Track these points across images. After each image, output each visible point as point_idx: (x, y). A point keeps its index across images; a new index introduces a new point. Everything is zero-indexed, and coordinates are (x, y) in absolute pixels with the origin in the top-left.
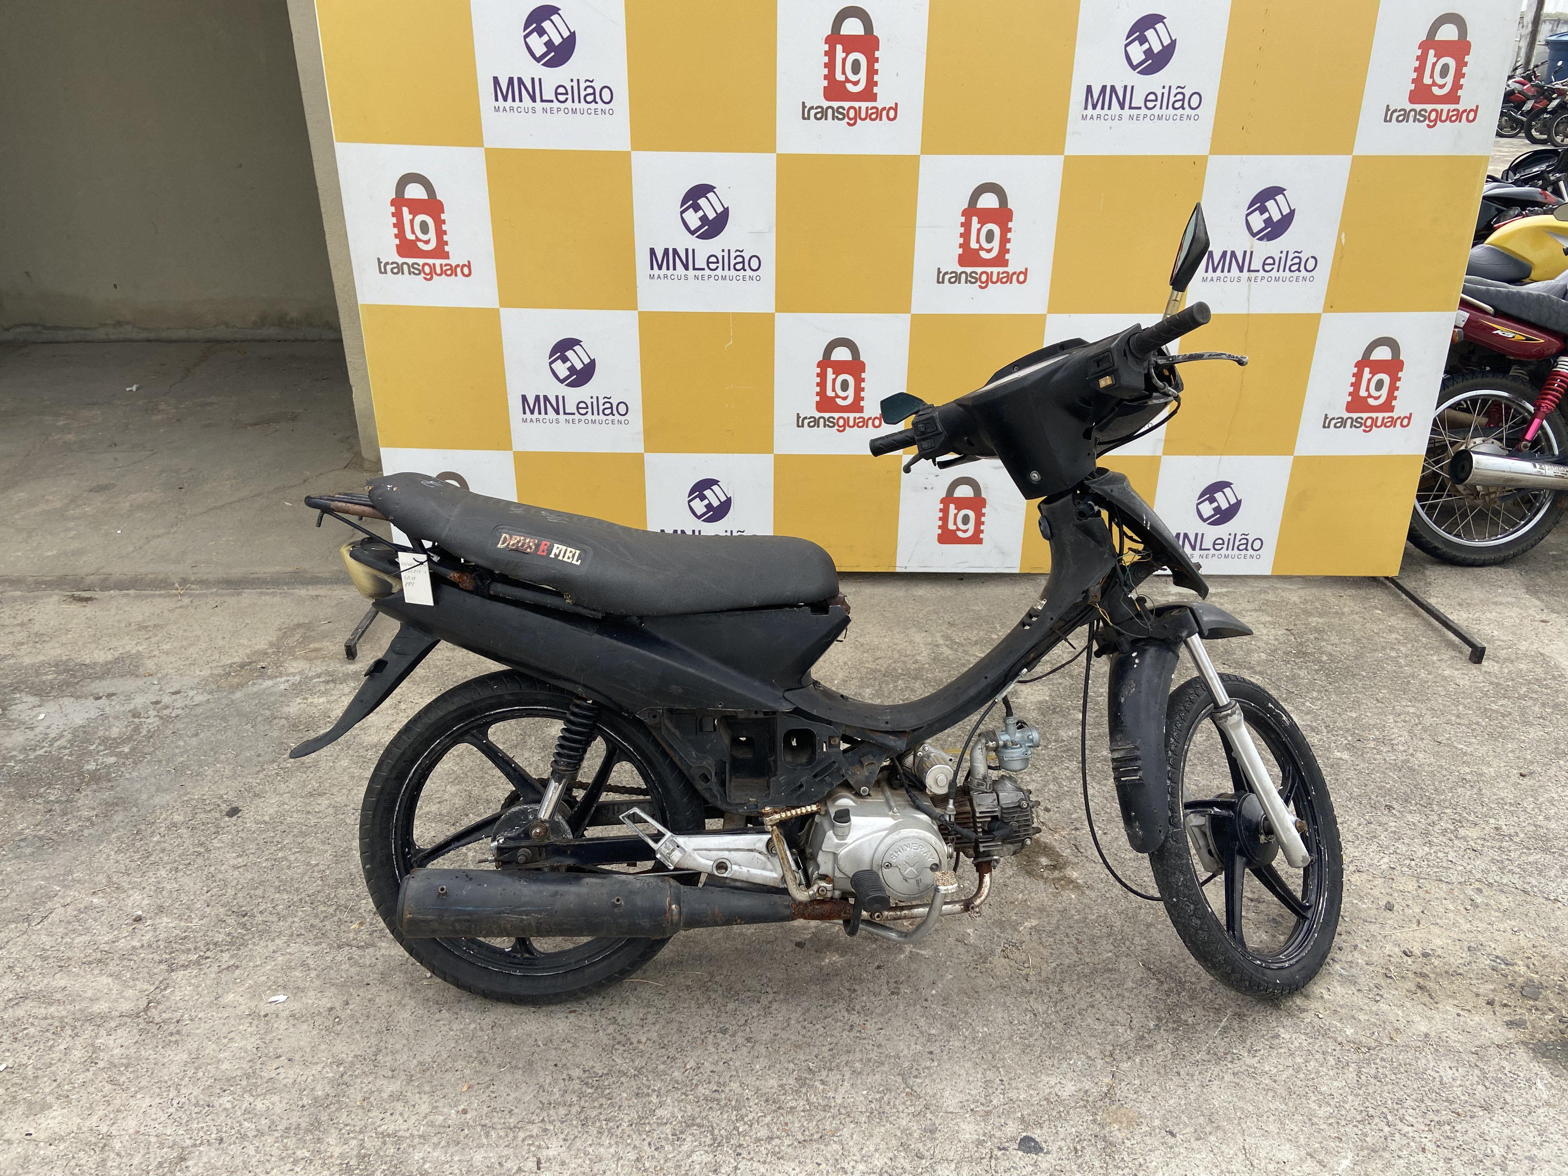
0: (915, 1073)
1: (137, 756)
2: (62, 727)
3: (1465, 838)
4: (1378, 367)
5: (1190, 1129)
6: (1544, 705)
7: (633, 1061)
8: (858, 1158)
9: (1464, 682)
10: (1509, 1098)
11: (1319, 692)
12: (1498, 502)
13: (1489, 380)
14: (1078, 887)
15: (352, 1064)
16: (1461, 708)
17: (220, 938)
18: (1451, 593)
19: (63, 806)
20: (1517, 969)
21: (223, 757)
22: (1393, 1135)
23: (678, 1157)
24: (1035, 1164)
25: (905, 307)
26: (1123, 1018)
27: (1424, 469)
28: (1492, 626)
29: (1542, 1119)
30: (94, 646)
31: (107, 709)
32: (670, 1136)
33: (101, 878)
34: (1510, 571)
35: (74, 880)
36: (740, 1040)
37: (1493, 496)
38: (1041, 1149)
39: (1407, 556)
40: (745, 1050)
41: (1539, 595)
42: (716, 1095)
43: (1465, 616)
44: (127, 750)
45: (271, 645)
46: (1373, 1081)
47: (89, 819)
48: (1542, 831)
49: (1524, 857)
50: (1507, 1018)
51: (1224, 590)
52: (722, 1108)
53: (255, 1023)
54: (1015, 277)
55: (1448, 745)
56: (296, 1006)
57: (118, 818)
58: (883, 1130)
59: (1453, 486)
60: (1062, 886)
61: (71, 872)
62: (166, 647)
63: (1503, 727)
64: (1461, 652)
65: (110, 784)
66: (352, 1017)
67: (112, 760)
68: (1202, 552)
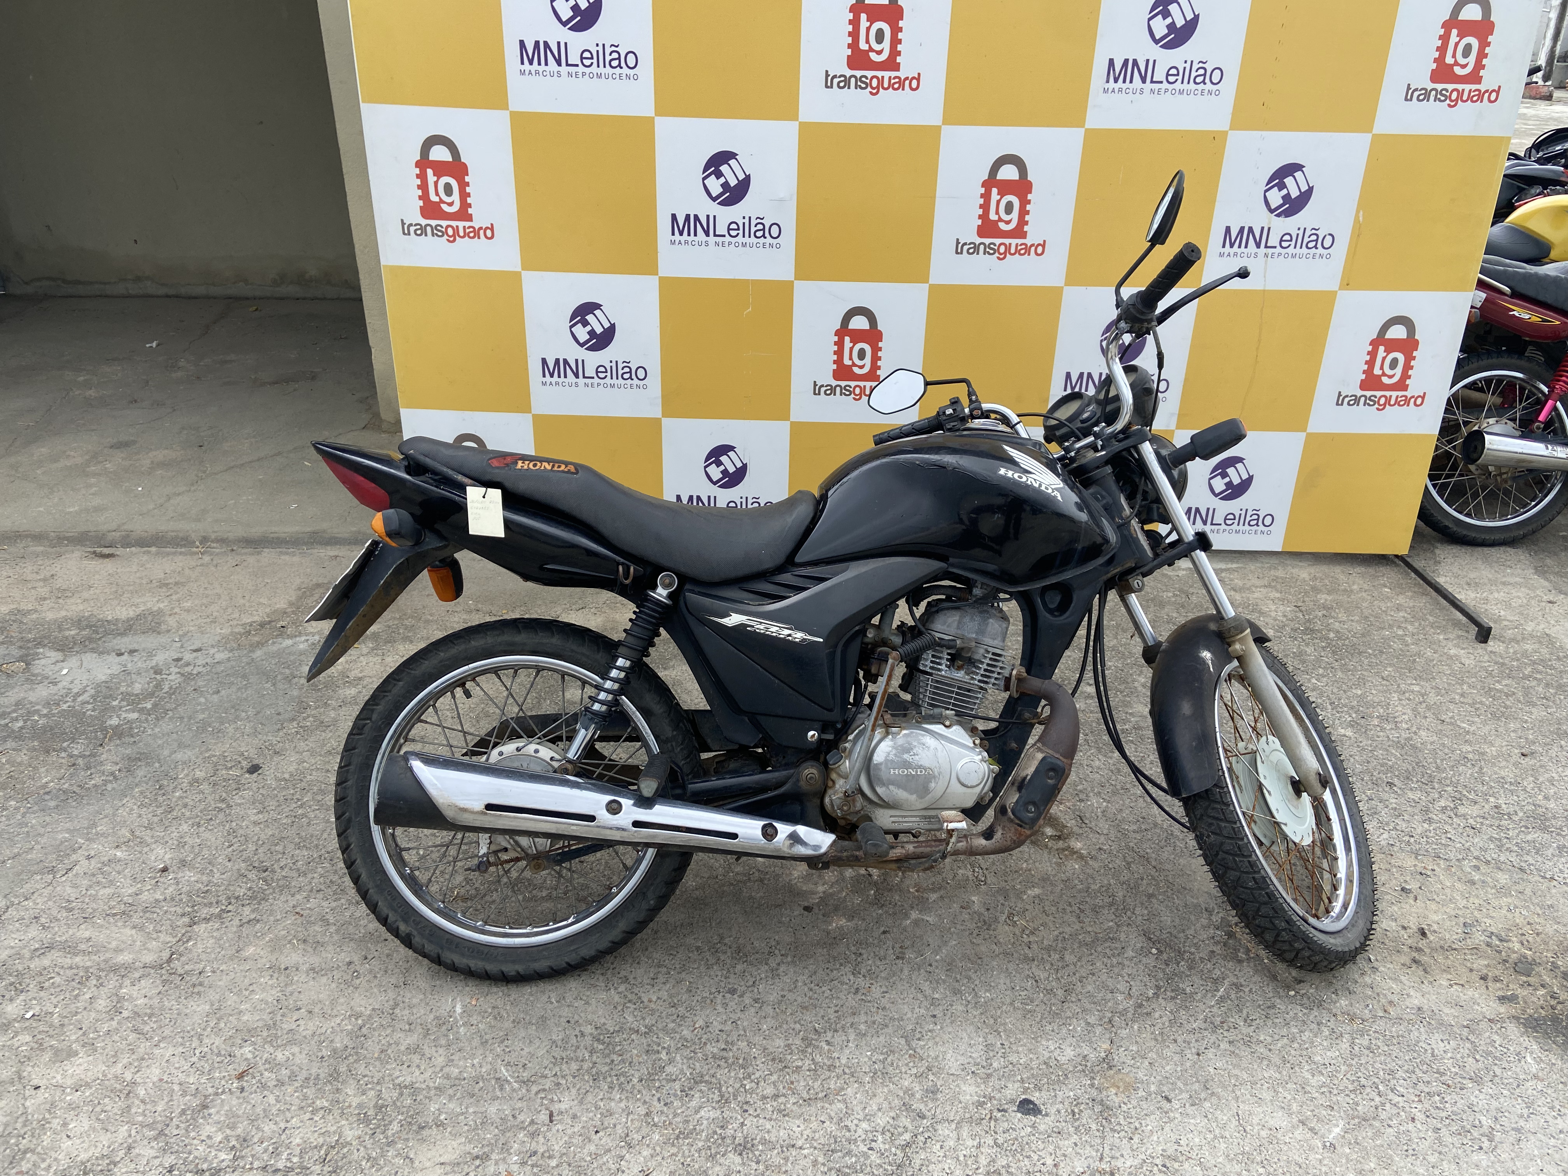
0: (918, 1036)
1: (159, 712)
2: (85, 683)
3: (1464, 816)
4: (1393, 345)
5: (1185, 1096)
6: (1547, 685)
7: (644, 1019)
8: (861, 1117)
9: (1469, 662)
10: (1498, 1071)
11: (1324, 668)
12: (1510, 483)
13: (1505, 360)
14: (1082, 857)
15: (370, 1016)
16: (1465, 687)
17: (241, 892)
18: (1460, 572)
19: (86, 760)
20: (1511, 945)
21: (244, 714)
22: (1383, 1104)
23: (688, 1112)
24: (1033, 1126)
25: (923, 278)
26: (1123, 986)
27: (1437, 448)
28: (1499, 606)
29: (1530, 1092)
30: (116, 602)
31: (129, 665)
32: (679, 1093)
33: (125, 832)
34: (1520, 551)
35: (97, 834)
36: (747, 1000)
37: (1504, 476)
38: (1040, 1112)
39: (1417, 534)
40: (753, 1010)
41: (1547, 575)
42: (725, 1054)
43: (1473, 595)
44: (149, 706)
45: (291, 604)
46: (1366, 1052)
47: (112, 774)
48: (1540, 811)
49: (1522, 836)
50: (1500, 993)
51: (1234, 566)
52: (729, 1066)
53: (276, 975)
54: (1033, 249)
55: (1452, 724)
56: (315, 960)
57: (140, 773)
58: (886, 1090)
59: (1465, 465)
60: (1066, 856)
61: (94, 825)
62: (187, 605)
63: (1506, 707)
64: (1468, 632)
65: (133, 740)
66: (371, 971)
67: (135, 715)
68: (1213, 527)
